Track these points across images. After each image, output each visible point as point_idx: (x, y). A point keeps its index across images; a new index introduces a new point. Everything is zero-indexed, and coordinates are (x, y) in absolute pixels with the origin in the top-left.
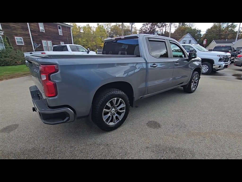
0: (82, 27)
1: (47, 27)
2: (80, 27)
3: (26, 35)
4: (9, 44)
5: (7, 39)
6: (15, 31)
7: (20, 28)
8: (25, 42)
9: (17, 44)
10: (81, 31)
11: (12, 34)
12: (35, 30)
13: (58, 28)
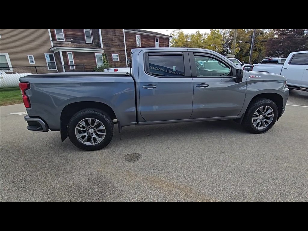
0: (190, 36)
1: (144, 41)
2: (188, 35)
3: (121, 51)
4: (107, 61)
5: (106, 56)
6: (113, 49)
7: (117, 45)
8: (120, 58)
9: (113, 61)
10: (188, 41)
11: (110, 51)
12: (132, 46)
13: (155, 40)
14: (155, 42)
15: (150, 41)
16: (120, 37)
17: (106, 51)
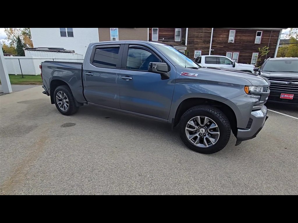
1: (239, 36)
3: (206, 48)
9: (195, 57)
11: (193, 48)
12: (222, 42)
13: (256, 34)
14: (255, 37)
15: (249, 36)
16: (207, 34)
17: (189, 48)
